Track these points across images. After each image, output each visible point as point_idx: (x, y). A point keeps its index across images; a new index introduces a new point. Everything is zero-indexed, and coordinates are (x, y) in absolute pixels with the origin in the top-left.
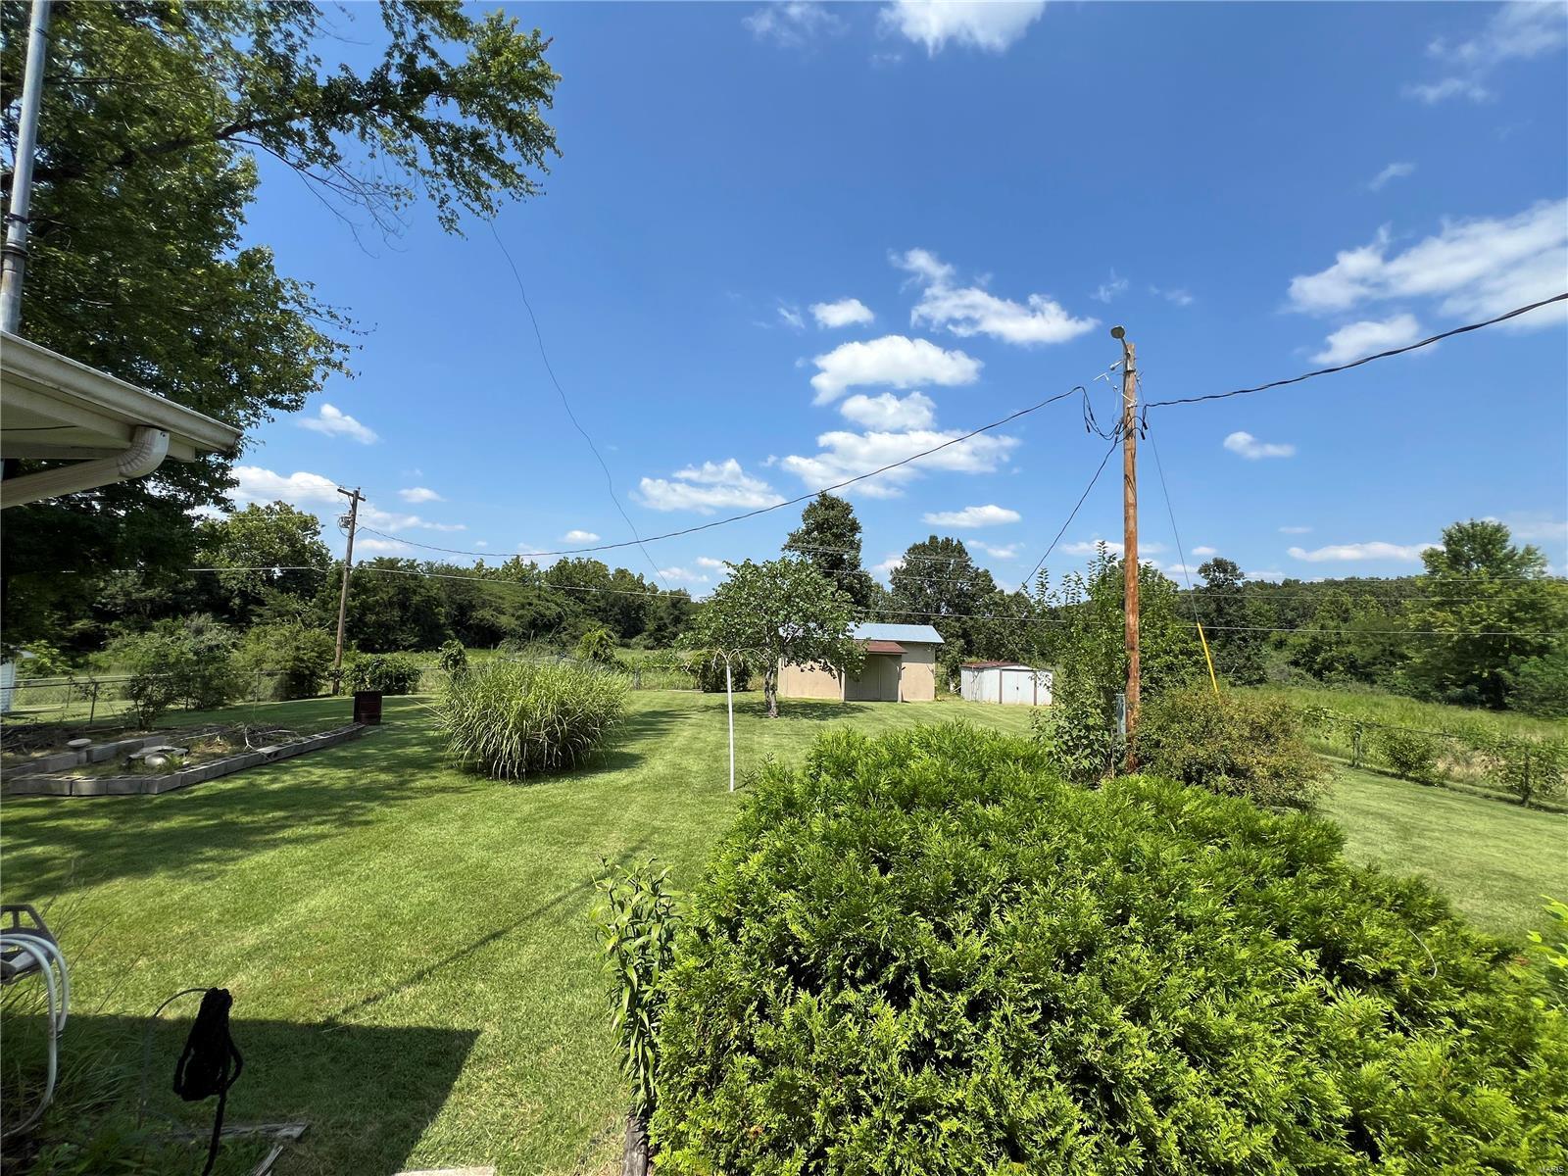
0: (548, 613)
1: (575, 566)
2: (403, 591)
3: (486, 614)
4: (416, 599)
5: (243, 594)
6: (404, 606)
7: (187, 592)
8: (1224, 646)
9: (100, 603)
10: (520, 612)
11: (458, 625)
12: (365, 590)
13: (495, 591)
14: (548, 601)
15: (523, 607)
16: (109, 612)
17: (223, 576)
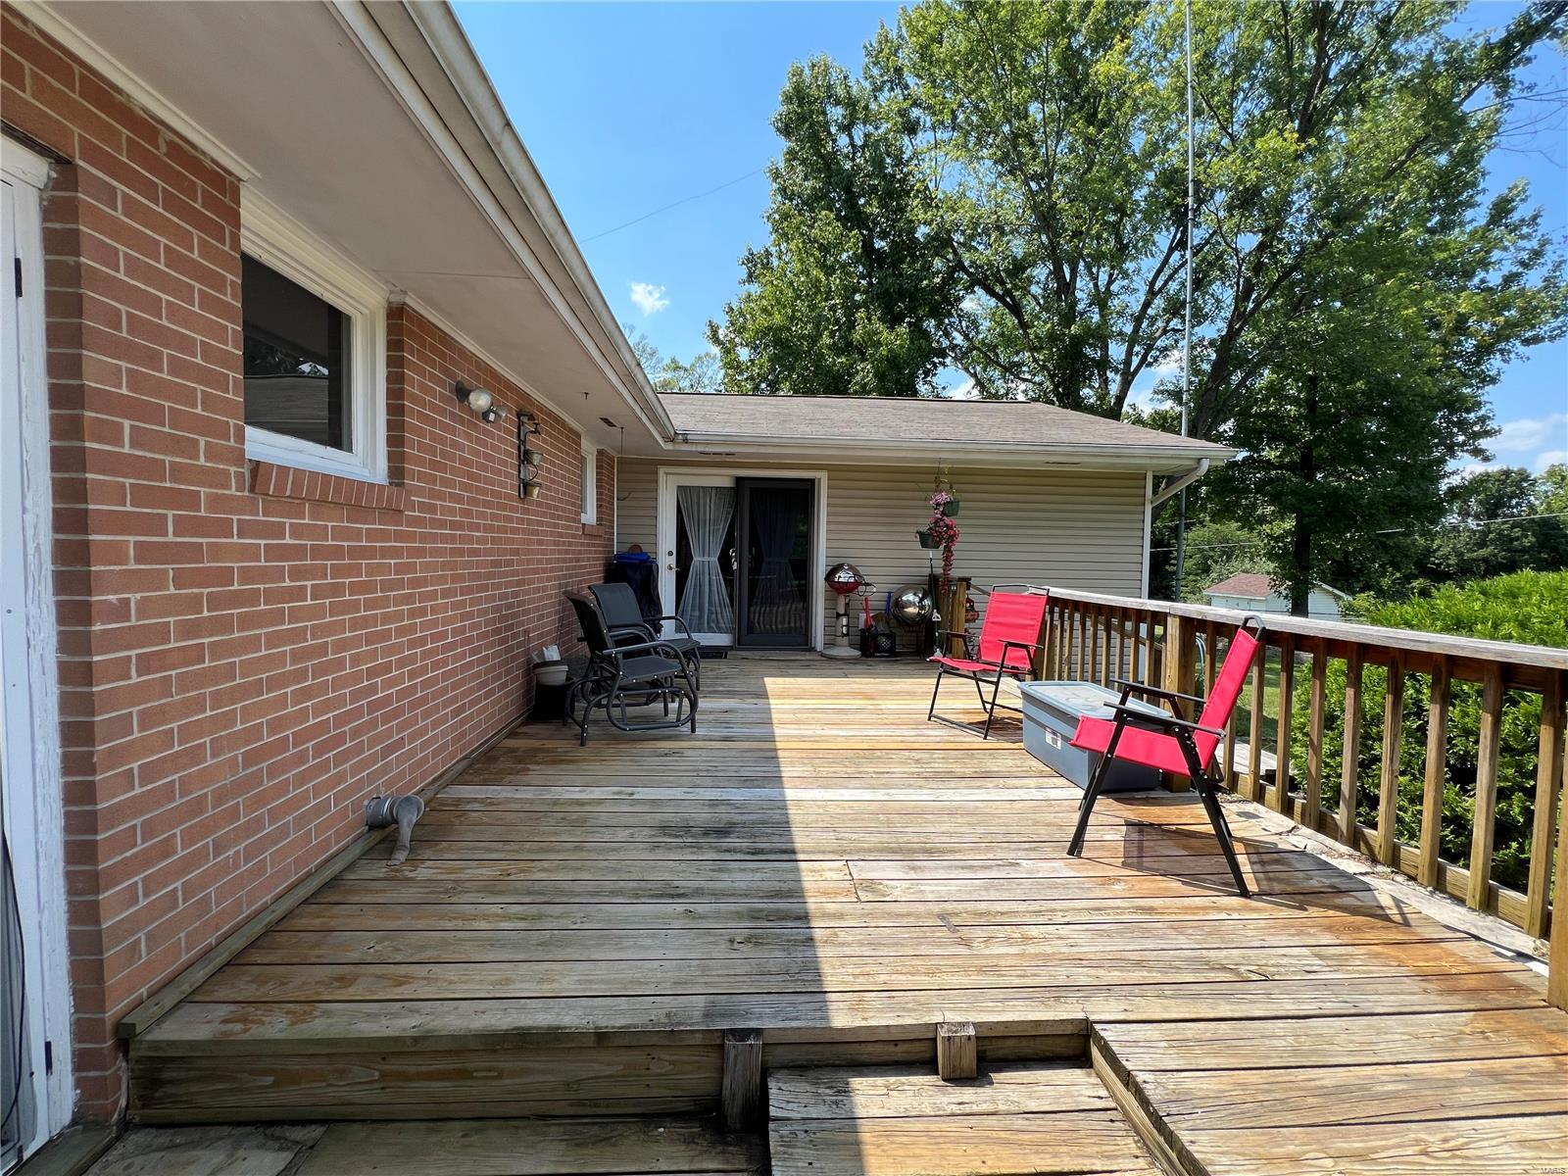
7: (1523, 550)
9: (1434, 563)
16: (1443, 572)
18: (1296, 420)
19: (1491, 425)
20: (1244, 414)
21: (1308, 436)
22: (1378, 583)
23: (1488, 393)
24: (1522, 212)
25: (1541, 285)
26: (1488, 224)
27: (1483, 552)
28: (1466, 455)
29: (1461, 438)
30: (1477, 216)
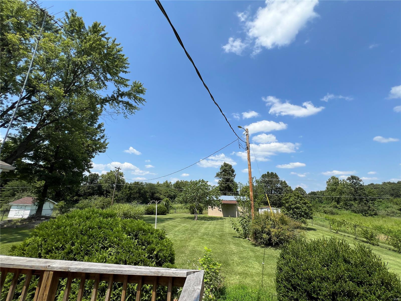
0: (171, 194)
1: (180, 182)
2: (140, 189)
3: (157, 195)
4: (142, 191)
5: (106, 191)
6: (139, 193)
7: (95, 190)
8: (360, 203)
9: (79, 193)
10: (165, 194)
11: (152, 198)
12: (131, 189)
13: (160, 189)
14: (172, 191)
15: (166, 193)
16: (81, 195)
17: (103, 187)
18: (52, 156)
19: (92, 166)
20: (36, 151)
21: (53, 161)
22: (66, 198)
23: (92, 159)
24: (102, 128)
25: (103, 142)
26: (97, 128)
27: (89, 191)
28: (86, 171)
29: (86, 168)
30: (96, 126)
